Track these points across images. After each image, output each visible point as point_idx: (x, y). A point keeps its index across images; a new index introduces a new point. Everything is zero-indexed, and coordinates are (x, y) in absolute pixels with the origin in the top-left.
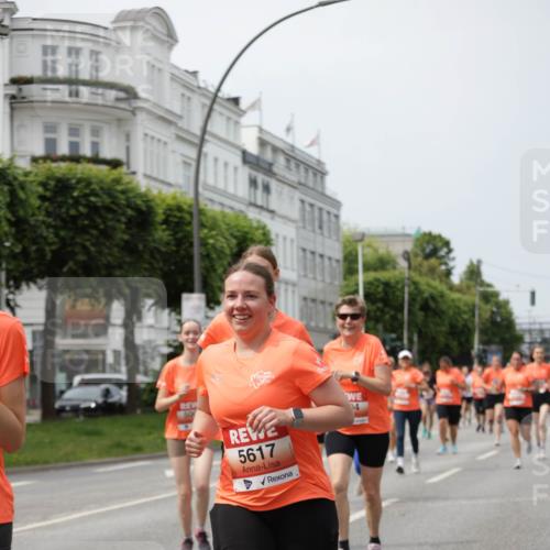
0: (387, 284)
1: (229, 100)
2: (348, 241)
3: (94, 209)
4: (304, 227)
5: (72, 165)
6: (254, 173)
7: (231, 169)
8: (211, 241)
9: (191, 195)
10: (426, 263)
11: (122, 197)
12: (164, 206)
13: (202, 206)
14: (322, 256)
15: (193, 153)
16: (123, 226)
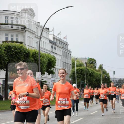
0: (81, 70)
1: (46, 28)
2: (73, 60)
3: (16, 53)
4: (63, 57)
5: (12, 43)
6: (52, 45)
7: (47, 44)
8: (42, 60)
9: (38, 50)
10: (90, 65)
11: (23, 50)
12: (32, 52)
13: (40, 52)
14: (67, 63)
15: (38, 40)
16: (23, 57)
